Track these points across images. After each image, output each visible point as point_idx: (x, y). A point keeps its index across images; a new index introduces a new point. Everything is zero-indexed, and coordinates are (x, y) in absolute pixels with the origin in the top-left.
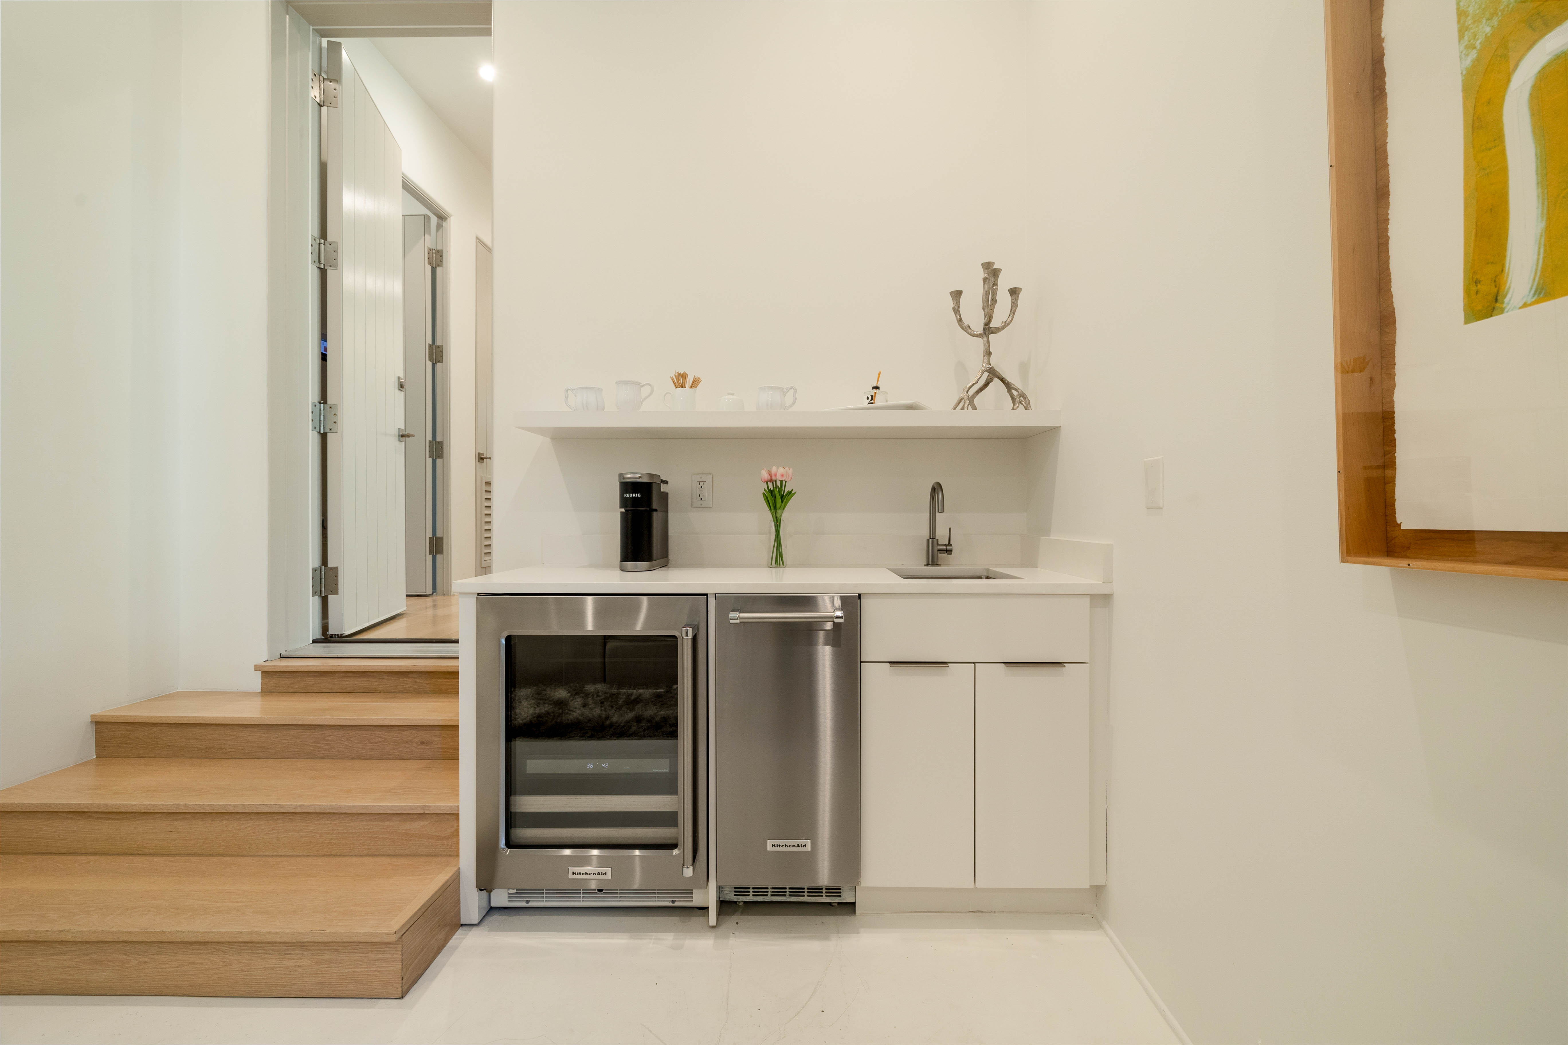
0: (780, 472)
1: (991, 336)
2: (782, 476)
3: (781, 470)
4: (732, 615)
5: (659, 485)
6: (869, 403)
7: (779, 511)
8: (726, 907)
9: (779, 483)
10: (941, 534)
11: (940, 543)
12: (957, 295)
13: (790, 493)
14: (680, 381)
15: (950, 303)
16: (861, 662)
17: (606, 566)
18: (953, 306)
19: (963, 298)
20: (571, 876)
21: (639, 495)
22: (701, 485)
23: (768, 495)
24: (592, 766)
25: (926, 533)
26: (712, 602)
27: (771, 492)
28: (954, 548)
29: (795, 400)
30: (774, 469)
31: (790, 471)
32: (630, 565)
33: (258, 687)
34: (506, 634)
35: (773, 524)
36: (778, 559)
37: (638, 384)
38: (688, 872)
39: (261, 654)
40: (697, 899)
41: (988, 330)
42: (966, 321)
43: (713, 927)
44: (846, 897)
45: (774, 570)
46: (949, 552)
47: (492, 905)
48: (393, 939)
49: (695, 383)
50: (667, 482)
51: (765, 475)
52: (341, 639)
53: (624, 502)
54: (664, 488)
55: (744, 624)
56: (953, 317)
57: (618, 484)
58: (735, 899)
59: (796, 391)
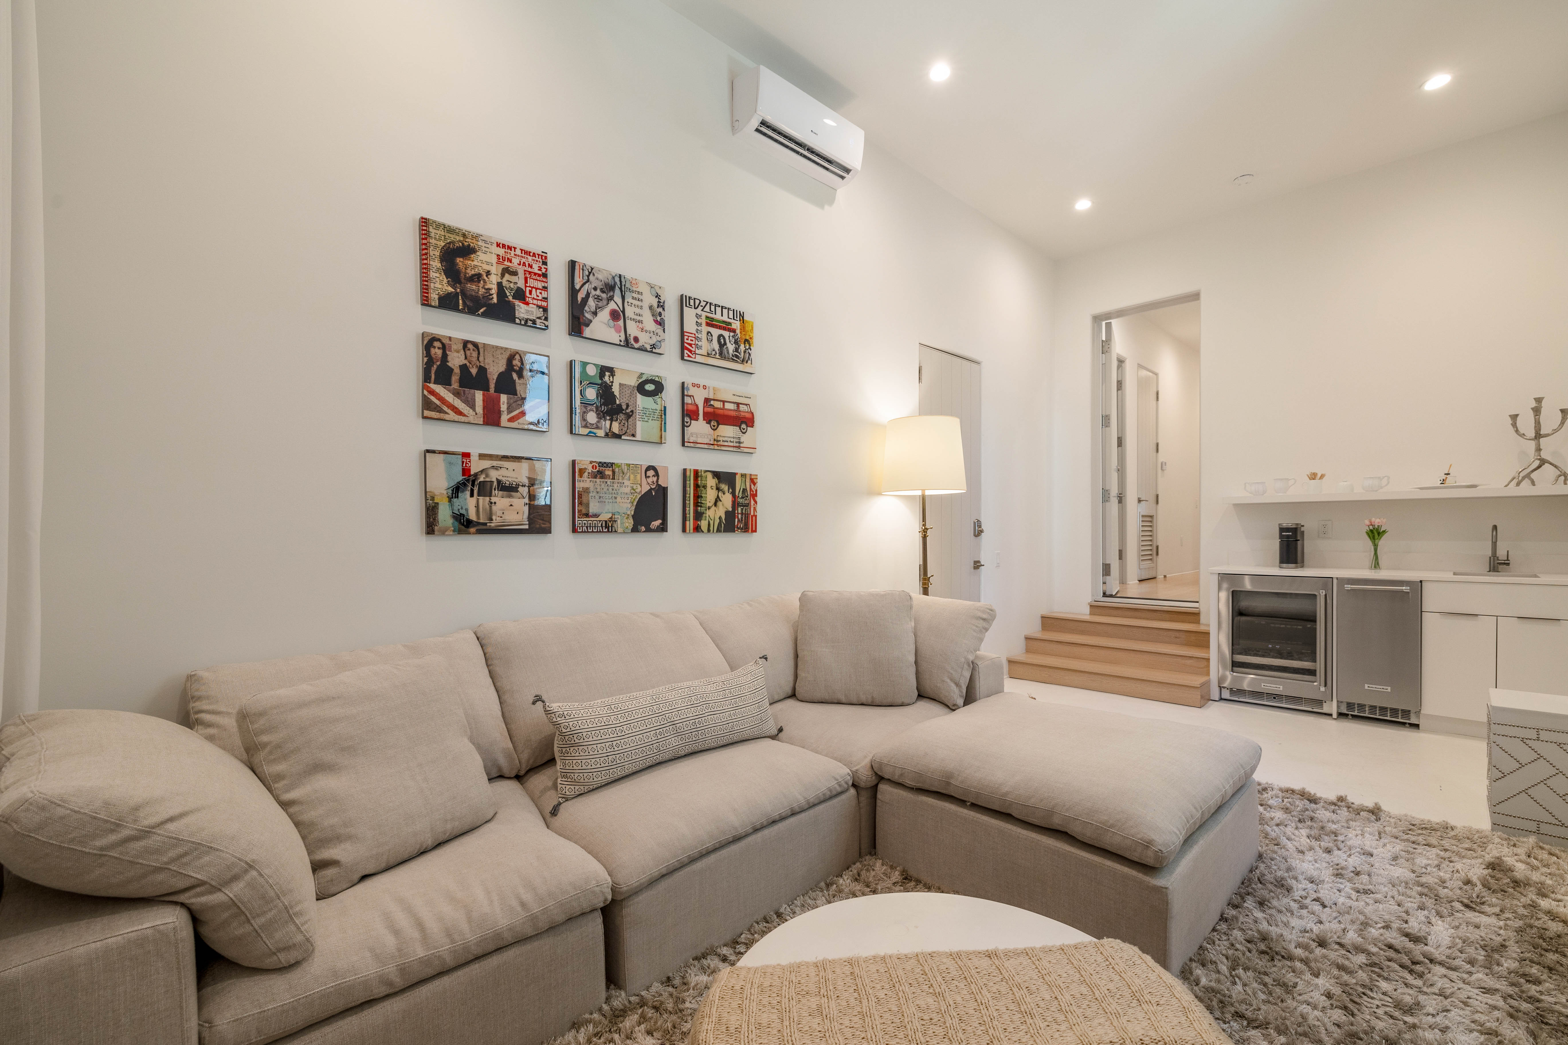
0: (1377, 521)
1: (1541, 440)
2: (1379, 523)
3: (1378, 520)
4: (1345, 586)
5: (1300, 528)
6: (1441, 484)
7: (1377, 541)
8: (1341, 715)
9: (1376, 526)
10: (1501, 554)
11: (1500, 559)
12: (1514, 417)
13: (1384, 531)
14: (1313, 476)
15: (1510, 421)
16: (1421, 612)
17: (1273, 566)
18: (1511, 422)
19: (1518, 418)
20: (1263, 687)
21: (1291, 534)
22: (1325, 526)
23: (1370, 534)
24: (1271, 646)
25: (1490, 553)
26: (1335, 581)
27: (1371, 531)
28: (1511, 562)
29: (1388, 483)
30: (1373, 520)
31: (1384, 520)
32: (1284, 565)
33: (1088, 613)
34: (1231, 590)
35: (1373, 547)
36: (1376, 565)
37: (1287, 479)
38: (1323, 689)
39: (1089, 599)
40: (1325, 709)
41: (1538, 436)
42: (1522, 431)
43: (1335, 719)
44: (1413, 720)
45: (1373, 571)
46: (1508, 564)
47: (1223, 697)
48: (1199, 686)
49: (1322, 476)
50: (1303, 526)
51: (1367, 522)
52: (1111, 596)
53: (1281, 537)
54: (1302, 529)
55: (1353, 590)
56: (1512, 430)
57: (1278, 529)
58: (1347, 712)
59: (1389, 478)
